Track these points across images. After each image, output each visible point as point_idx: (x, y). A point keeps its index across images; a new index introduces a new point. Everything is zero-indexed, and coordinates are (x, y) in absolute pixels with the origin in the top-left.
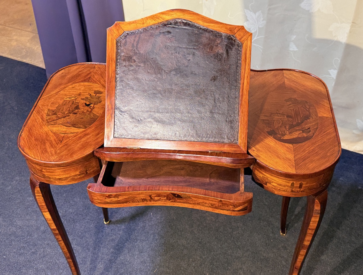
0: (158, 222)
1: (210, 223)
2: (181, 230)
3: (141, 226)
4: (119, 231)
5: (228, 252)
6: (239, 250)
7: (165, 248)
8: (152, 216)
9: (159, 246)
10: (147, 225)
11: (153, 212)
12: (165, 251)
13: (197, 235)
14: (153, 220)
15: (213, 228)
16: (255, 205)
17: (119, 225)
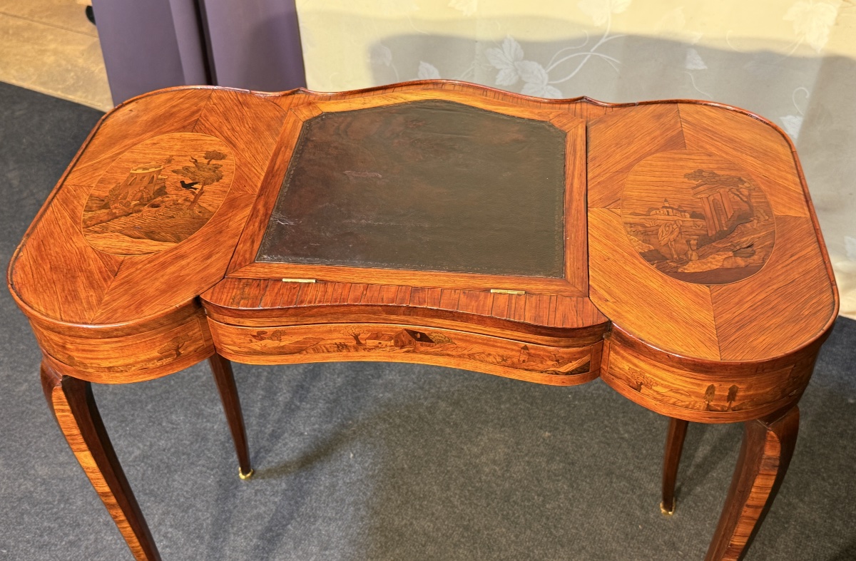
0: (367, 476)
1: (489, 481)
2: (422, 496)
3: (327, 485)
4: (273, 495)
5: (533, 552)
6: (559, 547)
7: (383, 539)
8: (352, 462)
9: (369, 535)
10: (340, 482)
11: (354, 452)
12: (381, 547)
13: (460, 508)
14: (353, 470)
15: (498, 493)
16: (597, 440)
17: (274, 482)
